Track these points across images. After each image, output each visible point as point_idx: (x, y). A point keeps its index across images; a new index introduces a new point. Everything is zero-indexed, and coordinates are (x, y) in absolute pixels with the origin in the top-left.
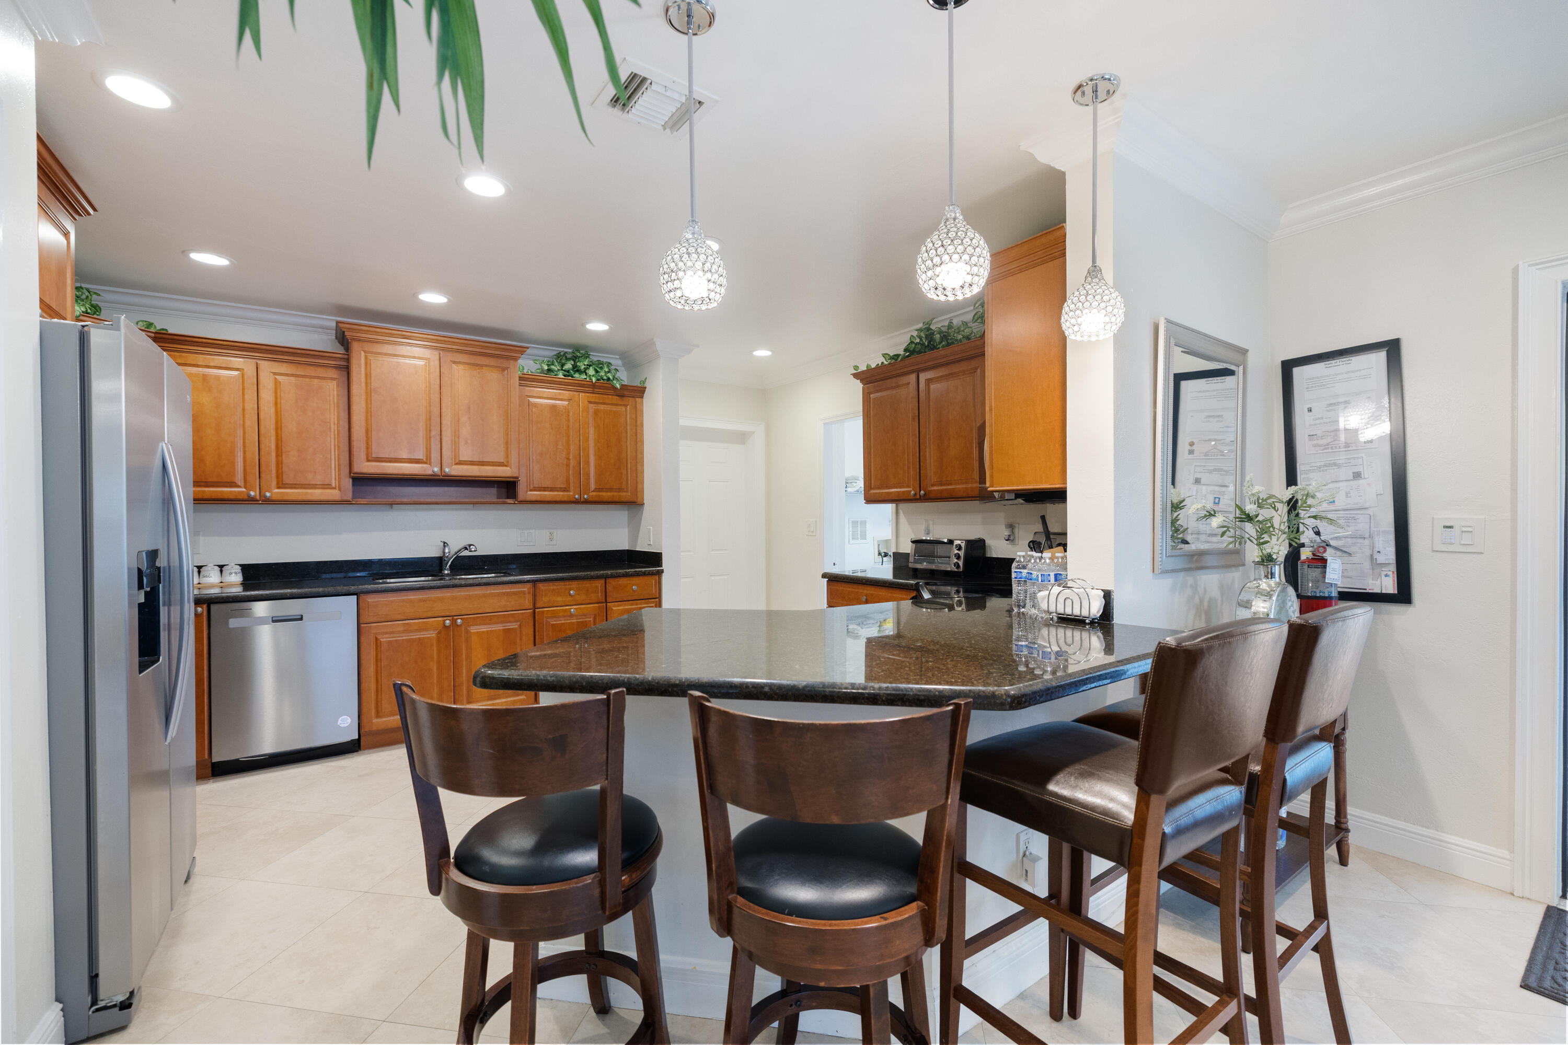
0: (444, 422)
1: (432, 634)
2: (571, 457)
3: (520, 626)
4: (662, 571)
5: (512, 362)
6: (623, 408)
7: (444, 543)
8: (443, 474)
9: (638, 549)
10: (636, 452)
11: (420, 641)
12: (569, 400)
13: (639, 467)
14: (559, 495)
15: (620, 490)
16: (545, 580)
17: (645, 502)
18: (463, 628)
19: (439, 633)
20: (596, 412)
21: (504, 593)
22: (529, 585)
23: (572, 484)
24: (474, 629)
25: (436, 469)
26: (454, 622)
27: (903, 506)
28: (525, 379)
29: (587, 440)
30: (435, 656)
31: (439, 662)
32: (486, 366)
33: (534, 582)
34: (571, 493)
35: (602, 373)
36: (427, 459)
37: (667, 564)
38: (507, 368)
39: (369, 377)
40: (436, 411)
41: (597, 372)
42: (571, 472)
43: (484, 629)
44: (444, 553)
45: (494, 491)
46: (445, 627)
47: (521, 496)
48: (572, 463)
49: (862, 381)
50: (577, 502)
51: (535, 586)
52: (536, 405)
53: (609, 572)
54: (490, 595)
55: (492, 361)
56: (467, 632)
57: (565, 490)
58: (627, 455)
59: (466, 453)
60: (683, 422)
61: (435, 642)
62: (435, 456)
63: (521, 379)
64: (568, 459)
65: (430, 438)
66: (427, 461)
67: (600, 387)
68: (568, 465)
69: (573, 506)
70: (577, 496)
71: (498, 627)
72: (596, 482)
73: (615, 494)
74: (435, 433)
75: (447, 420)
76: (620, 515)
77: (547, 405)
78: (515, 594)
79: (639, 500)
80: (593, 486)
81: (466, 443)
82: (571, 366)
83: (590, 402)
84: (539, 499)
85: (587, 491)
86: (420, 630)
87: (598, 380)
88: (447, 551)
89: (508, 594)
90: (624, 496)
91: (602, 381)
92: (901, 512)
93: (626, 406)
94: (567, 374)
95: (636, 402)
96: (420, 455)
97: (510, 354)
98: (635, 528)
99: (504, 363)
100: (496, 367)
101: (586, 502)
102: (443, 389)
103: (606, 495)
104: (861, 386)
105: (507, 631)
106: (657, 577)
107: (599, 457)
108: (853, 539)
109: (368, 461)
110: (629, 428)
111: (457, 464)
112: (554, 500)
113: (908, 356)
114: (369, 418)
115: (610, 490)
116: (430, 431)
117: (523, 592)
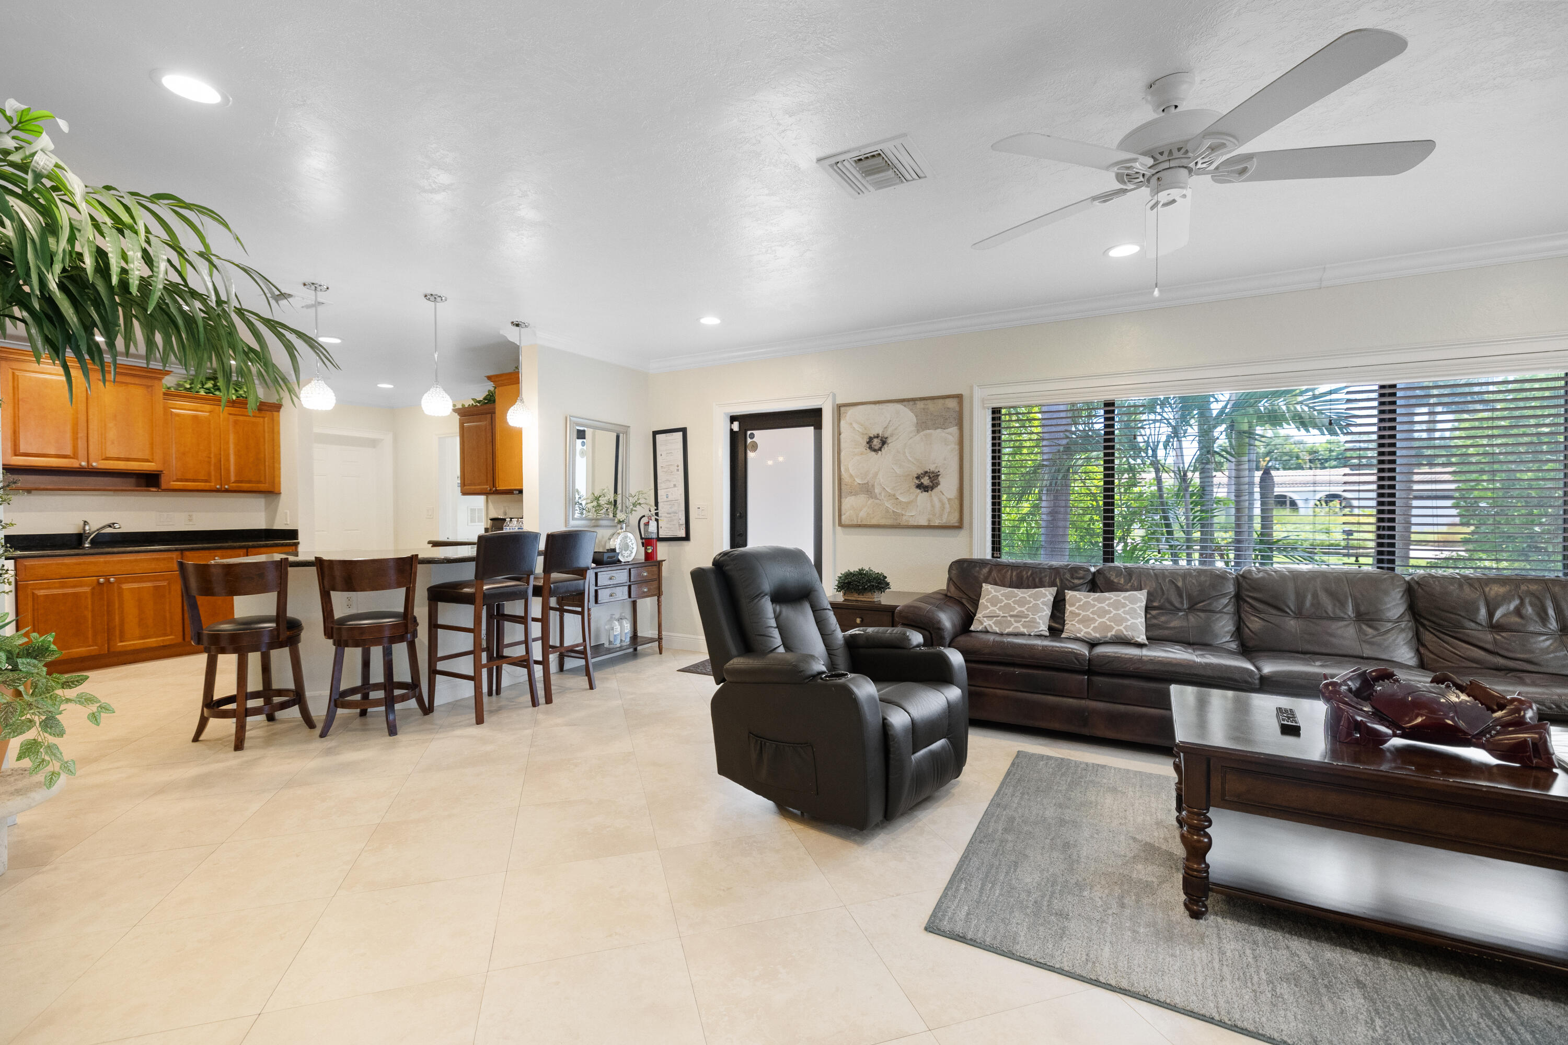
0: (91, 427)
1: (87, 589)
2: (212, 456)
3: (169, 584)
4: (298, 543)
5: (156, 382)
6: (262, 420)
7: (85, 522)
8: (90, 467)
9: (275, 528)
10: (274, 453)
11: (75, 595)
12: (210, 412)
13: (276, 465)
14: (201, 485)
15: (259, 482)
16: (192, 549)
17: (282, 491)
18: (116, 585)
19: (93, 588)
20: (236, 422)
21: (154, 559)
22: (178, 553)
23: (213, 477)
24: (125, 586)
25: (84, 464)
26: (108, 581)
27: (491, 497)
28: (168, 394)
29: (228, 443)
30: (90, 606)
31: (93, 611)
32: (131, 384)
33: (182, 550)
34: (213, 484)
35: (241, 392)
36: (74, 455)
37: (301, 537)
38: (152, 386)
39: (16, 390)
40: (82, 418)
41: (236, 391)
42: (212, 468)
43: (135, 585)
44: (84, 530)
45: (132, 481)
46: (99, 583)
47: (164, 486)
48: (213, 460)
49: (459, 414)
50: (218, 491)
51: (182, 554)
52: (178, 415)
53: (250, 544)
54: (141, 560)
55: (137, 381)
56: (120, 588)
57: (206, 481)
58: (265, 455)
59: (112, 451)
60: (316, 430)
61: (89, 596)
62: (82, 452)
63: (165, 394)
64: (210, 458)
65: (77, 439)
66: (75, 456)
67: (239, 403)
68: (209, 463)
69: (215, 494)
70: (218, 487)
71: (149, 584)
72: (236, 476)
73: (254, 485)
74: (82, 435)
75: (94, 425)
76: (259, 502)
77: (189, 415)
78: (164, 559)
79: (276, 491)
80: (233, 479)
81: (113, 443)
82: (211, 386)
83: (230, 414)
84: (181, 488)
85: (228, 482)
86: (74, 587)
87: (238, 397)
88: (87, 528)
89: (157, 559)
90: (262, 487)
91: (241, 398)
92: (489, 501)
93: (264, 417)
94: (208, 391)
95: (273, 415)
96: (68, 451)
97: (154, 375)
98: (272, 512)
99: (149, 382)
100: (141, 385)
101: (227, 491)
102: (90, 401)
103: (245, 486)
104: (459, 417)
105: (156, 588)
106: (294, 548)
107: (238, 455)
108: (471, 522)
109: (16, 455)
110: (267, 435)
111: (103, 460)
112: (196, 488)
113: (486, 403)
114: (17, 421)
115: (250, 482)
116: (77, 433)
117: (172, 558)
